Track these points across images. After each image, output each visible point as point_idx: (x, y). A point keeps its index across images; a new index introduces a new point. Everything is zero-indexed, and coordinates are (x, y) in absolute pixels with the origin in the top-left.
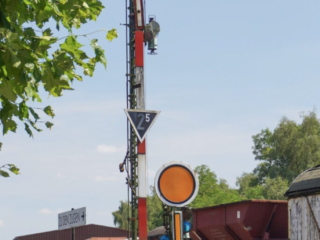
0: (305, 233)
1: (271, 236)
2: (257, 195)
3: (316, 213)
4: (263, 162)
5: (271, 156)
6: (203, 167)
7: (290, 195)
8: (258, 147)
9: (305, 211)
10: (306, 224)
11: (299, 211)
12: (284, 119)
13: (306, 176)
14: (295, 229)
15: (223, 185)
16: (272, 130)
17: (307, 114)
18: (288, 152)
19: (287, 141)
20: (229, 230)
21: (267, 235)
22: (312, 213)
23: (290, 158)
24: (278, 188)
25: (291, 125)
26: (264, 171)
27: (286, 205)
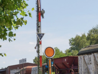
0: (83, 64)
1: (74, 65)
2: (70, 55)
3: (85, 59)
4: (72, 46)
5: (74, 45)
6: (56, 48)
7: (79, 55)
8: (70, 42)
9: (83, 59)
10: (83, 62)
11: (81, 59)
12: (77, 35)
13: (83, 50)
14: (80, 63)
15: (61, 52)
16: (74, 38)
17: (83, 34)
18: (78, 43)
19: (78, 41)
20: (63, 64)
21: (73, 65)
22: (84, 59)
23: (79, 45)
24: (76, 53)
25: (79, 37)
26: (72, 49)
27: (78, 57)
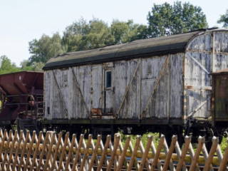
0: (52, 87)
1: (35, 88)
2: (29, 70)
3: (57, 78)
4: (33, 54)
5: (37, 52)
6: (4, 56)
7: (45, 69)
8: (31, 47)
9: (52, 77)
10: (52, 83)
11: (49, 77)
12: (44, 35)
13: (52, 60)
14: (47, 85)
15: (14, 65)
16: (38, 40)
17: (55, 33)
18: (45, 50)
19: (45, 45)
20: (15, 85)
21: (33, 88)
22: (55, 77)
23: (46, 53)
24: (39, 67)
25: (47, 38)
26: (33, 59)
27: (43, 74)
